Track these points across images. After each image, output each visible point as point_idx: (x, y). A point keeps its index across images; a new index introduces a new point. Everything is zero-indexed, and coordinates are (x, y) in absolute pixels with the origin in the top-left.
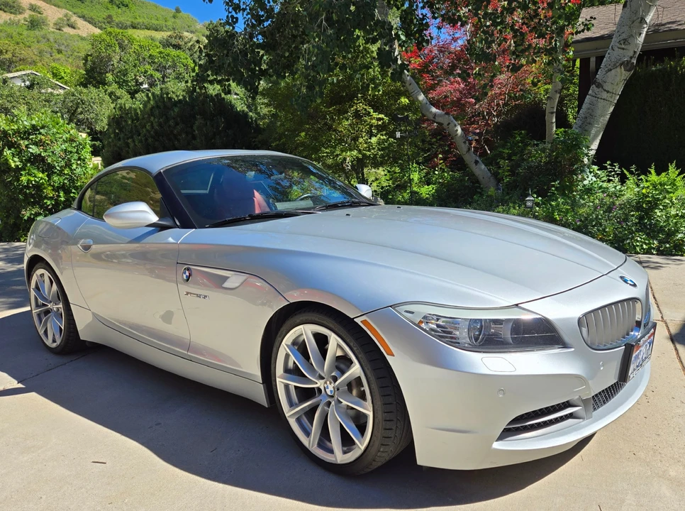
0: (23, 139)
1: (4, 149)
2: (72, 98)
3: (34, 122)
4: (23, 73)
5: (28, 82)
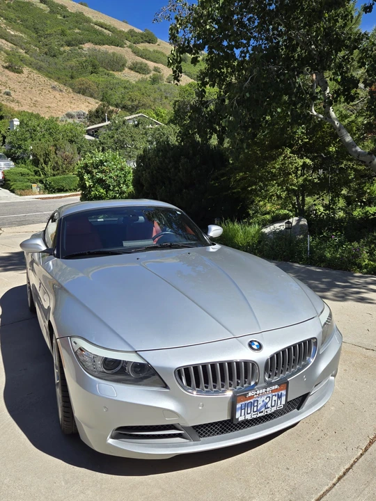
0: (95, 168)
1: (84, 175)
4: (137, 115)
5: (136, 122)
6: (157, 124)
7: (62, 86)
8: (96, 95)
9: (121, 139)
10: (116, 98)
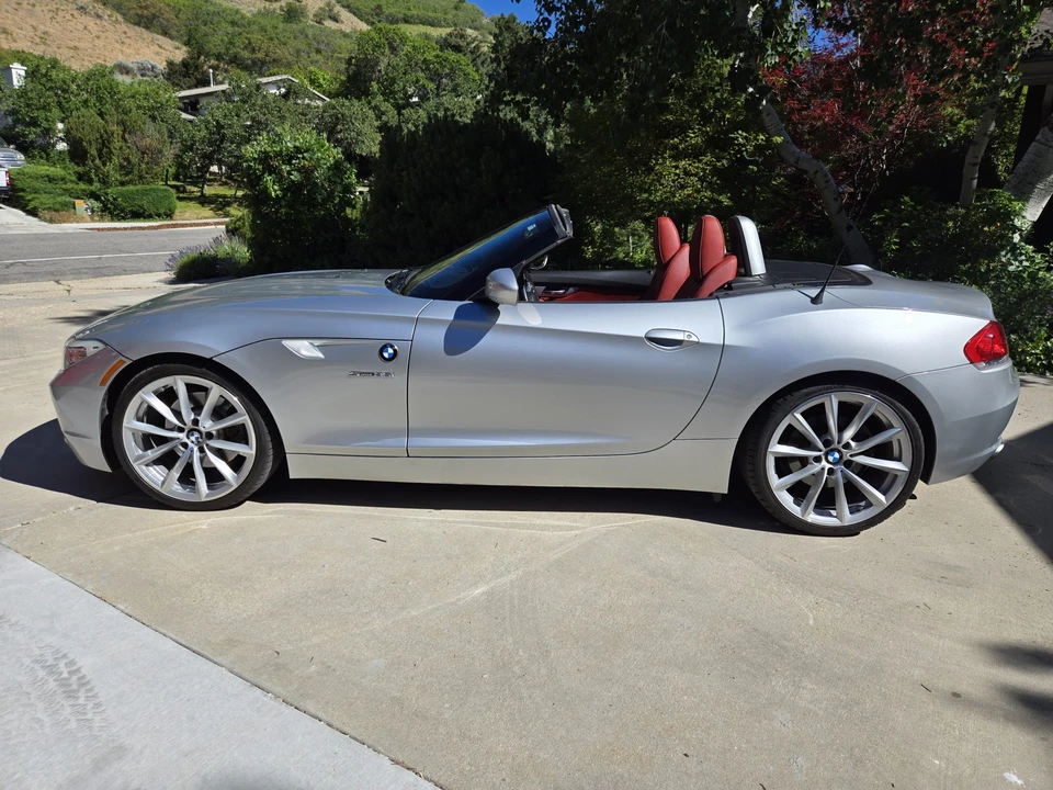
0: (284, 164)
1: (263, 175)
2: (332, 112)
3: (297, 144)
4: (279, 78)
5: (283, 90)
6: (320, 98)
7: (100, 8)
8: (174, 33)
9: (263, 119)
10: (216, 42)
